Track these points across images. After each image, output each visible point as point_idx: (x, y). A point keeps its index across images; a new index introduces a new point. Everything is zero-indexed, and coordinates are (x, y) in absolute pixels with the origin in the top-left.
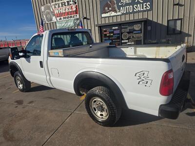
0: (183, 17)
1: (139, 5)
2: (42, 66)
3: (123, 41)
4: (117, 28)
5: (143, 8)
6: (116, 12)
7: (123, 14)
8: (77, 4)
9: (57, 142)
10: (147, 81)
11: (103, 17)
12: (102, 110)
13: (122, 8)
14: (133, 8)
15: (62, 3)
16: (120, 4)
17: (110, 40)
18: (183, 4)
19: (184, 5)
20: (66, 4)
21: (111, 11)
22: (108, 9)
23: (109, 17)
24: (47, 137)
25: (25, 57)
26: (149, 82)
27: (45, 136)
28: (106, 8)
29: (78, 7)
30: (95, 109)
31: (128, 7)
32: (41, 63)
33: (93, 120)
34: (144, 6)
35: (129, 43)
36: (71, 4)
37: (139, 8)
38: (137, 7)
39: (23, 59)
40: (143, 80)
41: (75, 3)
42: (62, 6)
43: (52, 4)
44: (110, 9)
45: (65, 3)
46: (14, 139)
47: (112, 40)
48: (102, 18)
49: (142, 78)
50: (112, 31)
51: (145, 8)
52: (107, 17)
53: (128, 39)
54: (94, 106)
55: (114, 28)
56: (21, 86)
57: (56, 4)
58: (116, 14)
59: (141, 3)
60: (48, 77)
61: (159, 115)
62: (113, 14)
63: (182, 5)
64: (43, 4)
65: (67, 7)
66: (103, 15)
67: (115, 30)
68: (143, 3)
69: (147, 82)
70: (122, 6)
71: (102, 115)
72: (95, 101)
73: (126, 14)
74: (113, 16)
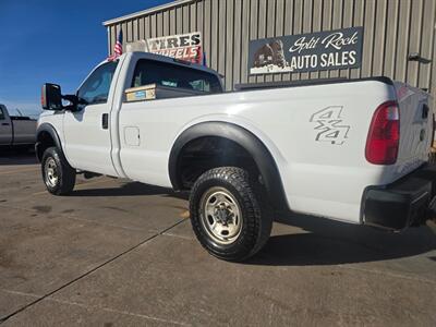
0: (427, 87)
1: (331, 55)
2: (105, 124)
5: (340, 61)
6: (282, 65)
7: (296, 71)
8: (200, 44)
9: (111, 278)
10: (338, 129)
11: (253, 75)
12: (227, 220)
13: (294, 58)
14: (320, 61)
15: (169, 41)
16: (291, 50)
18: (430, 58)
19: (432, 61)
20: (179, 43)
21: (270, 63)
22: (266, 58)
23: (265, 74)
24: (90, 268)
25: (73, 111)
26: (342, 132)
27: (85, 266)
28: (261, 57)
29: (201, 51)
30: (210, 217)
31: (307, 57)
32: (105, 117)
33: (204, 246)
34: (344, 58)
36: (188, 44)
37: (332, 60)
38: (327, 59)
39: (69, 115)
40: (329, 129)
41: (198, 42)
42: (170, 46)
43: (149, 40)
44: (270, 58)
45: (176, 40)
46: (12, 264)
48: (250, 75)
49: (327, 125)
51: (346, 61)
52: (261, 75)
54: (210, 211)
56: (54, 180)
57: (157, 42)
58: (280, 70)
59: (337, 51)
60: (116, 150)
61: (361, 219)
62: (275, 69)
63: (426, 62)
64: (130, 39)
65: (180, 49)
66: (254, 71)
68: (340, 52)
69: (337, 133)
70: (296, 54)
71: (225, 233)
72: (213, 200)
73: (303, 71)
74: (274, 74)
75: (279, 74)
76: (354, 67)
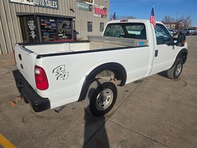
3: (59, 35)
4: (53, 20)
6: (29, 0)
7: (36, 5)
14: (45, 3)
17: (48, 32)
23: (20, 4)
34: (53, 4)
35: (64, 37)
37: (50, 4)
38: (48, 3)
47: (50, 32)
50: (50, 23)
51: (54, 6)
53: (63, 33)
55: (51, 20)
58: (28, 3)
62: (25, 2)
67: (52, 22)
73: (39, 6)
74: (25, 4)
75: (27, 5)
76: (57, 9)
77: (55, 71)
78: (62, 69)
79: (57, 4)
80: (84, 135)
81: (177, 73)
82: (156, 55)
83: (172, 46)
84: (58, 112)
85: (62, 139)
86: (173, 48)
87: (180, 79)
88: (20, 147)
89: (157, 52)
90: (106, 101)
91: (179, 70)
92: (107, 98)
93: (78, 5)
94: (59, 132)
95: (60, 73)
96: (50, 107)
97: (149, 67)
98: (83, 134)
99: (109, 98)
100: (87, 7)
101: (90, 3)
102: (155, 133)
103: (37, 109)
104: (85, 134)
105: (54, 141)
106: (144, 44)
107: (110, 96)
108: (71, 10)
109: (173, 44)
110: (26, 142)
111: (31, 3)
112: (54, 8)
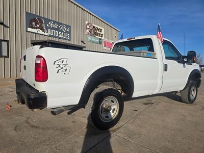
1: (62, 33)
5: (65, 37)
6: (44, 31)
7: (50, 36)
11: (29, 32)
13: (49, 30)
14: (59, 34)
16: (48, 25)
21: (38, 28)
22: (36, 25)
23: (36, 33)
28: (34, 23)
31: (54, 31)
37: (63, 35)
44: (38, 26)
48: (27, 31)
52: (34, 33)
58: (43, 33)
62: (41, 32)
66: (29, 29)
68: (65, 33)
73: (53, 36)
74: (40, 34)
75: (42, 35)
76: (69, 40)
77: (57, 63)
78: (64, 63)
79: (70, 36)
80: (82, 147)
81: (191, 97)
82: (166, 70)
83: (182, 64)
84: (55, 115)
85: (56, 148)
86: (184, 67)
87: (196, 104)
88: (6, 152)
89: (166, 66)
90: (111, 111)
91: (194, 93)
92: (112, 108)
93: (89, 38)
94: (53, 141)
95: (62, 66)
96: (46, 106)
97: (159, 82)
98: (82, 145)
99: (114, 109)
100: (98, 41)
101: (100, 37)
102: (170, 149)
103: (32, 104)
104: (84, 145)
105: (47, 149)
106: (152, 56)
107: (115, 107)
108: (82, 42)
109: (183, 62)
110: (14, 148)
111: (46, 34)
112: (66, 39)
